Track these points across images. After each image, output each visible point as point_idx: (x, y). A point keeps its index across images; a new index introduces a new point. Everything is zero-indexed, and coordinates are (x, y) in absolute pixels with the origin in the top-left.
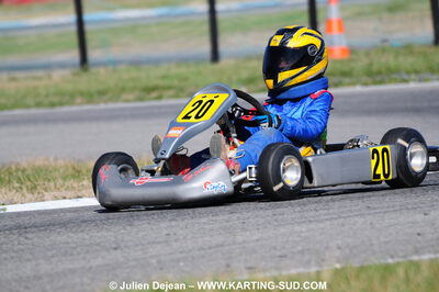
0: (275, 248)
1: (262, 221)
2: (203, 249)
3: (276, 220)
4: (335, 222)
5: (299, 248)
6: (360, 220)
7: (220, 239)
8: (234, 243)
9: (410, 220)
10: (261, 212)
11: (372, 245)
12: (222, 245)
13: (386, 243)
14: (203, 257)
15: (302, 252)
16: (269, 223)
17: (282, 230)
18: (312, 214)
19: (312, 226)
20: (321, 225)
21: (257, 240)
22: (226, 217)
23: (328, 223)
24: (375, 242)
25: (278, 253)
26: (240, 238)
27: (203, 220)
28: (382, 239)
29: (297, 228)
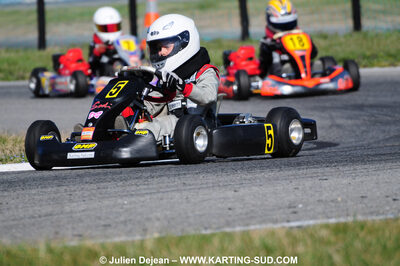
0: (99, 218)
1: (87, 194)
2: (34, 217)
3: (101, 194)
4: (155, 196)
5: (122, 219)
6: (177, 195)
7: (49, 209)
8: (62, 213)
9: (222, 195)
10: (87, 186)
11: (188, 217)
12: (51, 215)
13: (201, 216)
14: (34, 225)
15: (125, 223)
16: (94, 195)
17: (106, 202)
18: (133, 188)
19: (133, 199)
20: (142, 199)
21: (83, 211)
22: (55, 189)
23: (148, 197)
24: (190, 214)
25: (103, 223)
26: (67, 209)
27: (33, 192)
28: (197, 213)
29: (120, 201)
